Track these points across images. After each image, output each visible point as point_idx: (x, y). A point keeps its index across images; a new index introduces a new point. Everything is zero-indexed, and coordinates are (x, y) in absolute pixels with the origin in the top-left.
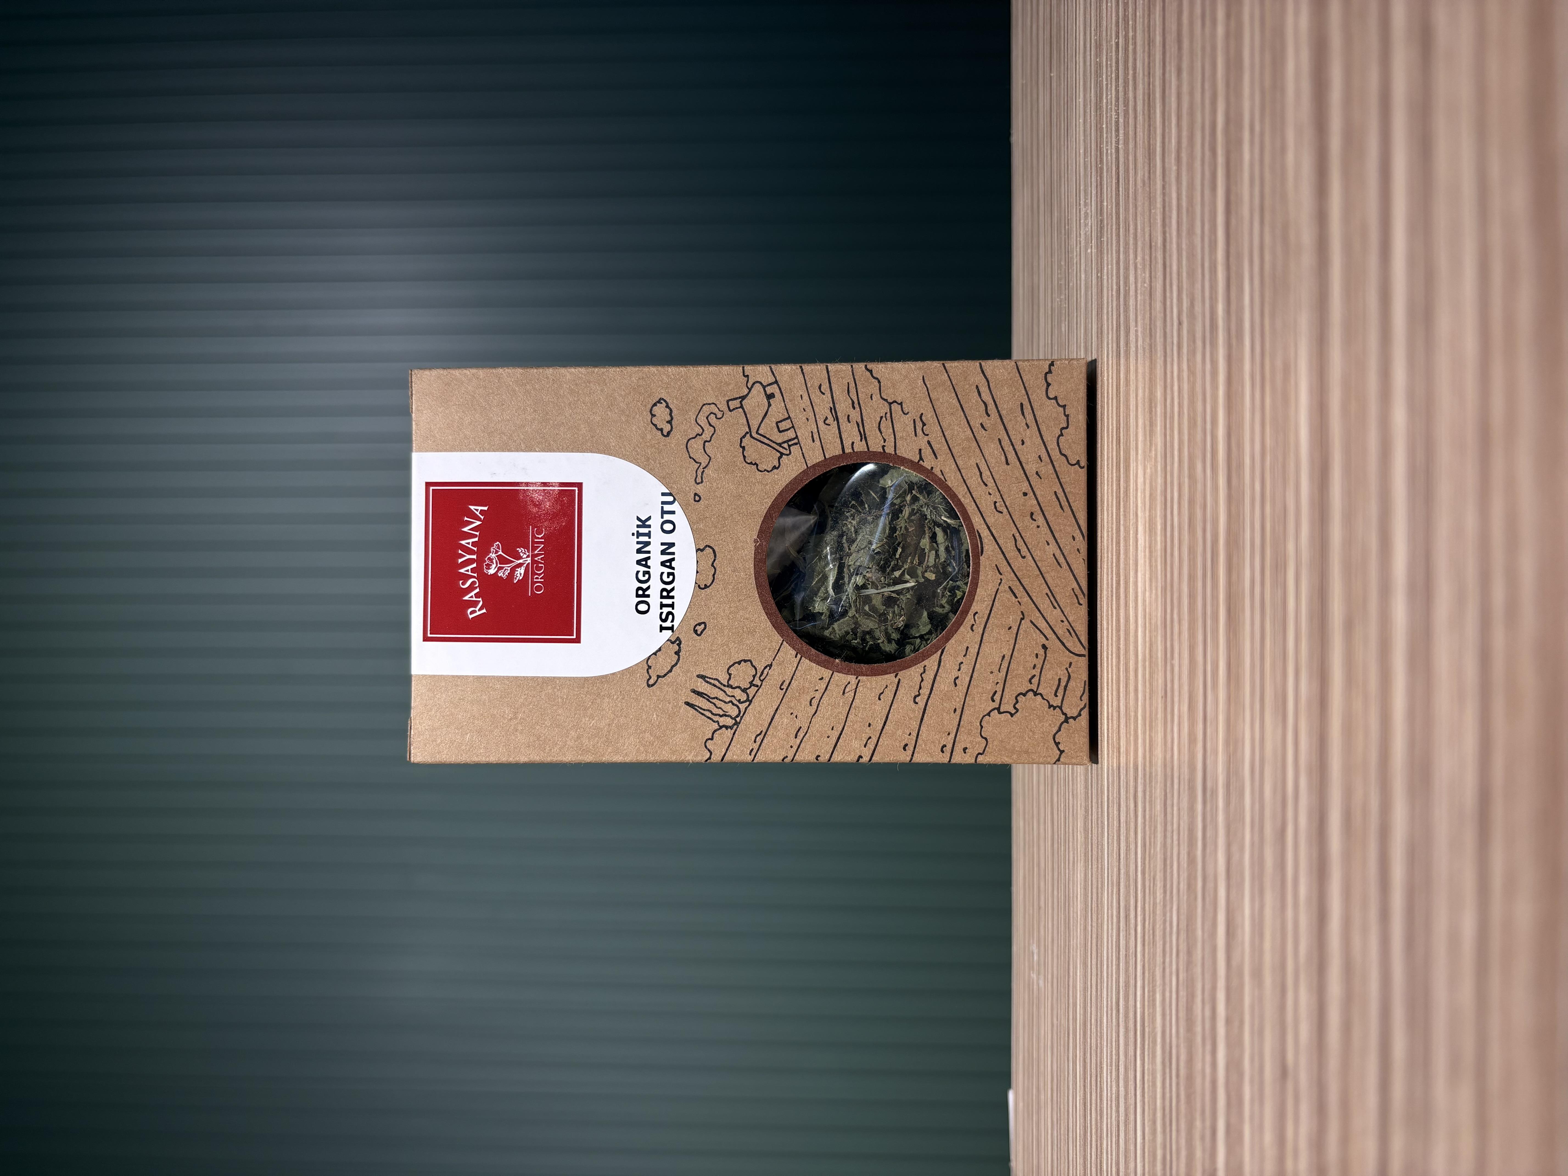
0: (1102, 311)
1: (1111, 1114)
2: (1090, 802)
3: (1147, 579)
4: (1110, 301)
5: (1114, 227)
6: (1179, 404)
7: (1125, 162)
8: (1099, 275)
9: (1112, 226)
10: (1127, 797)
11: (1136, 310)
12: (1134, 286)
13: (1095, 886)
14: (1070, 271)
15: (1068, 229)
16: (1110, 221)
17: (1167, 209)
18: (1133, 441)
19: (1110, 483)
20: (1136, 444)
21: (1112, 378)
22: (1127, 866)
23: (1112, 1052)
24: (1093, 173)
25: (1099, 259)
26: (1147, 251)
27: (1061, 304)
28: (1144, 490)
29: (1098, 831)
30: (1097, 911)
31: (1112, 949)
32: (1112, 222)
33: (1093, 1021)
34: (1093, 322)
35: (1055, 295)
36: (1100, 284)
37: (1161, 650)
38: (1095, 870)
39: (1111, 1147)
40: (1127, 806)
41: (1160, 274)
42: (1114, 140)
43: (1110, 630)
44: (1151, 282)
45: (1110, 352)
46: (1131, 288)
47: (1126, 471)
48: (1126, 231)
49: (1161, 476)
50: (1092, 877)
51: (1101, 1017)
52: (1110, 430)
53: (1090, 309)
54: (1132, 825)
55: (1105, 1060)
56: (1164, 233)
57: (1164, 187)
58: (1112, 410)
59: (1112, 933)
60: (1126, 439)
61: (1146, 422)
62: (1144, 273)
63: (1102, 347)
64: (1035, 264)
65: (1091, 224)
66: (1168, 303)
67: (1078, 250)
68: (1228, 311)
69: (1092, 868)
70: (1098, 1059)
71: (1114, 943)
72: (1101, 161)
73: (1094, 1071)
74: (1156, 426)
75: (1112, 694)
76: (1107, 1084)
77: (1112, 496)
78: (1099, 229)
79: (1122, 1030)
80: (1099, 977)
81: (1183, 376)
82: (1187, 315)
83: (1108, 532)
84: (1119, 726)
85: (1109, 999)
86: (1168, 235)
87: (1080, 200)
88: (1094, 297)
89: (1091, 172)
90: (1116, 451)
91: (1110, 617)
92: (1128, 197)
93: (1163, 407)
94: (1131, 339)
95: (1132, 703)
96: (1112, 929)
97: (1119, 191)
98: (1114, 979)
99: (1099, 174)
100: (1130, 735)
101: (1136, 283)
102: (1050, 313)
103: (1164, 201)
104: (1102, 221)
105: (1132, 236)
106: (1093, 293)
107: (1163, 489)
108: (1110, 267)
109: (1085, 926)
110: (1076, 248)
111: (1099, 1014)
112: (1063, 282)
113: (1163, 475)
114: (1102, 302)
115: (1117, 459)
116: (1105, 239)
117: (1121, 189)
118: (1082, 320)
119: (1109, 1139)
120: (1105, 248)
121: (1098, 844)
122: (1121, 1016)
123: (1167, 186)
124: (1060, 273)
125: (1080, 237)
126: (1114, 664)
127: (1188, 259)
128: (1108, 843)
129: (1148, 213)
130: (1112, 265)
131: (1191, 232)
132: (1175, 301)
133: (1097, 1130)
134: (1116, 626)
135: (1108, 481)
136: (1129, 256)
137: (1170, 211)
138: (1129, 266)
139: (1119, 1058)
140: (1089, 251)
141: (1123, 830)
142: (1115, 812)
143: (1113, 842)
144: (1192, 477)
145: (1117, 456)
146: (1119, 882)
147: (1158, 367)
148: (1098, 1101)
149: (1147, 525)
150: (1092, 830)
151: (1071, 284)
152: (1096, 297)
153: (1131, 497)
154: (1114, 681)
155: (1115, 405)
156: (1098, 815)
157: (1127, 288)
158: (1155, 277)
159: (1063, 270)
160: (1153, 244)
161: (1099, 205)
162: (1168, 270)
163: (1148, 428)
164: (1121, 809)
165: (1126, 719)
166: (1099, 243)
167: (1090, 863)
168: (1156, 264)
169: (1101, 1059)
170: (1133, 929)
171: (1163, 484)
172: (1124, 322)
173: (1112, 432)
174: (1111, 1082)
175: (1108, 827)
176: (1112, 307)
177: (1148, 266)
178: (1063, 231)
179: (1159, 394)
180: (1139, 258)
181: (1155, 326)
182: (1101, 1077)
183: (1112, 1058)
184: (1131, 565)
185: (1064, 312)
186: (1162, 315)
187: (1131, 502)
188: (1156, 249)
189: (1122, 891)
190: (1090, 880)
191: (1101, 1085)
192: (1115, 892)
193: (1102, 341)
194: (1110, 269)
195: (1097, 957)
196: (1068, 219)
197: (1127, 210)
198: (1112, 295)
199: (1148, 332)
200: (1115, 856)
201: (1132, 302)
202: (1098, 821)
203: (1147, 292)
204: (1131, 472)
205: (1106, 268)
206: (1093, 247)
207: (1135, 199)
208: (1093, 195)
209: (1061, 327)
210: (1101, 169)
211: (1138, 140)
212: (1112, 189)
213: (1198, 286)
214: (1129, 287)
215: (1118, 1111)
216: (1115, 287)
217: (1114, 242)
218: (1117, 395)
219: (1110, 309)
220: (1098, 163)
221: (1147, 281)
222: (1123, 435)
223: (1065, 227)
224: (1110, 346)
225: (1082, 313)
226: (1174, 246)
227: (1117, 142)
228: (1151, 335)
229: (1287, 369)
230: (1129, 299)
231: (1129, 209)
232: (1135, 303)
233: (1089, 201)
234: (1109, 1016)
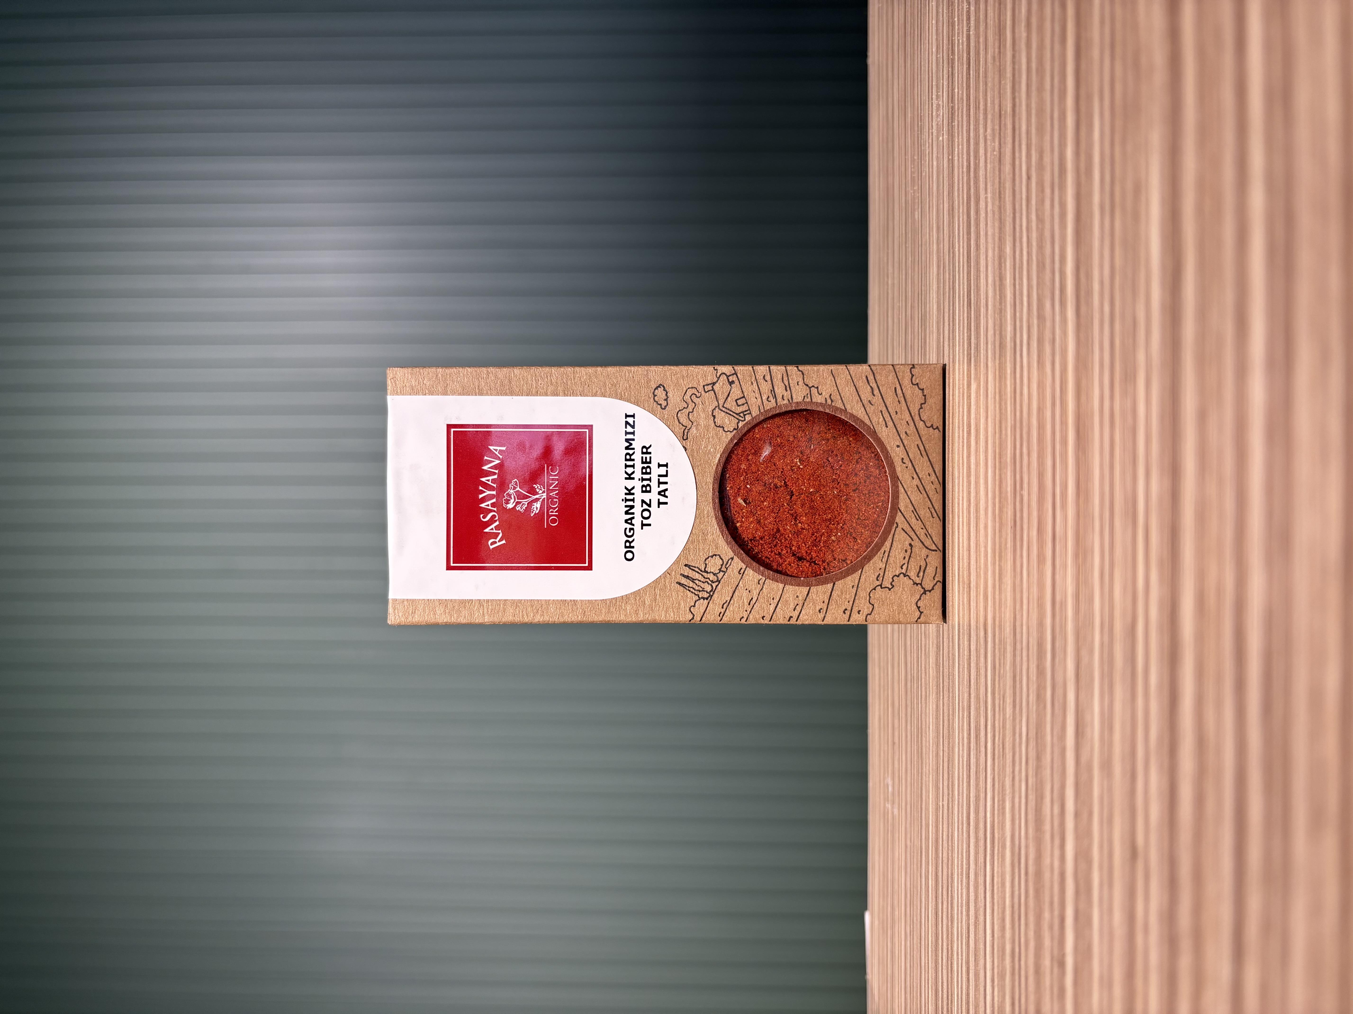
0: (953, 190)
1: (962, 919)
2: (941, 639)
3: (997, 422)
4: (961, 177)
5: (965, 109)
6: (1028, 253)
7: (975, 47)
8: (950, 157)
9: (962, 109)
10: (977, 627)
11: (986, 178)
12: (983, 157)
13: (946, 714)
14: (923, 162)
15: (921, 124)
16: (960, 105)
17: (1017, 76)
18: (983, 299)
19: (961, 344)
20: (986, 301)
21: (963, 247)
22: (978, 689)
23: (962, 862)
24: (945, 66)
25: (950, 143)
26: (997, 122)
27: (914, 195)
28: (995, 341)
29: (949, 662)
30: (949, 736)
31: (963, 768)
32: (963, 106)
33: (944, 837)
34: (945, 202)
35: (909, 189)
36: (951, 165)
37: (1011, 485)
38: (946, 699)
39: (962, 948)
40: (977, 635)
41: (1009, 139)
42: (965, 29)
43: (961, 478)
44: (1000, 149)
45: (961, 224)
46: (981, 160)
47: (977, 328)
48: (976, 109)
49: (1011, 324)
50: (943, 706)
51: (952, 833)
52: (962, 295)
53: (941, 191)
54: (982, 651)
55: (956, 871)
56: (1014, 99)
57: (1014, 56)
58: (963, 276)
59: (963, 754)
60: (977, 299)
61: (996, 278)
62: (994, 142)
63: (953, 222)
64: (890, 166)
65: (943, 113)
66: (1017, 163)
67: (930, 141)
68: (1077, 153)
69: (943, 698)
70: (950, 870)
71: (965, 763)
72: (952, 52)
73: (945, 882)
74: (1006, 280)
75: (963, 536)
76: (958, 892)
77: (964, 354)
78: (950, 116)
79: (972, 841)
80: (950, 796)
81: (1031, 226)
82: (1036, 168)
83: (959, 389)
84: (969, 563)
85: (960, 815)
86: (1017, 100)
87: (932, 95)
88: (946, 179)
89: (943, 66)
90: (967, 313)
91: (961, 465)
92: (979, 77)
93: (1012, 260)
94: (981, 207)
95: (982, 539)
96: (963, 750)
97: (970, 74)
98: (965, 795)
99: (950, 65)
100: (980, 570)
101: (986, 154)
102: (904, 205)
103: (1014, 69)
104: (953, 108)
105: (982, 111)
106: (945, 176)
107: (1013, 335)
108: (960, 147)
109: (937, 752)
110: (928, 140)
111: (950, 830)
112: (916, 175)
113: (1013, 323)
114: (953, 181)
115: (968, 320)
116: (956, 122)
117: (971, 72)
118: (934, 203)
119: (960, 941)
120: (956, 131)
121: (949, 676)
122: (972, 828)
123: (1017, 55)
124: (914, 167)
125: (932, 129)
126: (965, 507)
127: (1037, 115)
128: (959, 673)
129: (998, 86)
130: (962, 145)
131: (1040, 89)
132: (1024, 158)
133: (948, 935)
134: (967, 472)
135: (959, 342)
136: (979, 131)
137: (1020, 77)
138: (979, 141)
139: (969, 866)
140: (941, 138)
141: (973, 658)
142: (966, 642)
143: (963, 670)
144: (1041, 317)
145: (968, 317)
146: (970, 706)
147: (1008, 224)
148: (950, 908)
149: (997, 373)
150: (943, 664)
151: (924, 174)
152: (947, 179)
153: (982, 351)
154: (965, 524)
155: (965, 271)
156: (949, 648)
157: (977, 161)
158: (1005, 143)
159: (916, 163)
160: (1003, 112)
161: (950, 94)
162: (1017, 132)
163: (997, 283)
164: (972, 639)
165: (977, 555)
166: (950, 129)
167: (941, 694)
168: (1005, 130)
169: (952, 870)
170: (984, 747)
171: (1013, 330)
172: (974, 193)
173: (963, 296)
174: (962, 889)
175: (959, 658)
176: (963, 183)
177: (997, 135)
178: (916, 129)
179: (1008, 250)
180: (989, 131)
181: (1004, 188)
182: (952, 887)
183: (962, 868)
184: (981, 414)
185: (917, 201)
186: (1011, 175)
187: (982, 355)
188: (1005, 117)
189: (972, 713)
190: (942, 709)
191: (952, 893)
192: (965, 716)
193: (953, 216)
194: (960, 149)
195: (949, 778)
196: (921, 116)
197: (977, 89)
198: (963, 172)
199: (997, 195)
200: (966, 683)
201: (982, 173)
202: (949, 654)
203: (997, 159)
204: (982, 328)
205: (956, 150)
206: (945, 134)
207: (986, 77)
208: (945, 87)
209: (914, 215)
210: (953, 60)
211: (988, 21)
212: (963, 75)
213: (1047, 138)
214: (979, 160)
215: (968, 915)
216: (965, 164)
217: (965, 123)
218: (968, 261)
219: (961, 186)
220: (950, 55)
221: (997, 149)
222: (974, 296)
223: (918, 124)
224: (961, 219)
225: (934, 196)
226: (1024, 107)
227: (969, 30)
228: (1000, 197)
229: (1139, 189)
230: (979, 171)
231: (979, 88)
232: (984, 173)
233: (940, 93)
234: (960, 830)
